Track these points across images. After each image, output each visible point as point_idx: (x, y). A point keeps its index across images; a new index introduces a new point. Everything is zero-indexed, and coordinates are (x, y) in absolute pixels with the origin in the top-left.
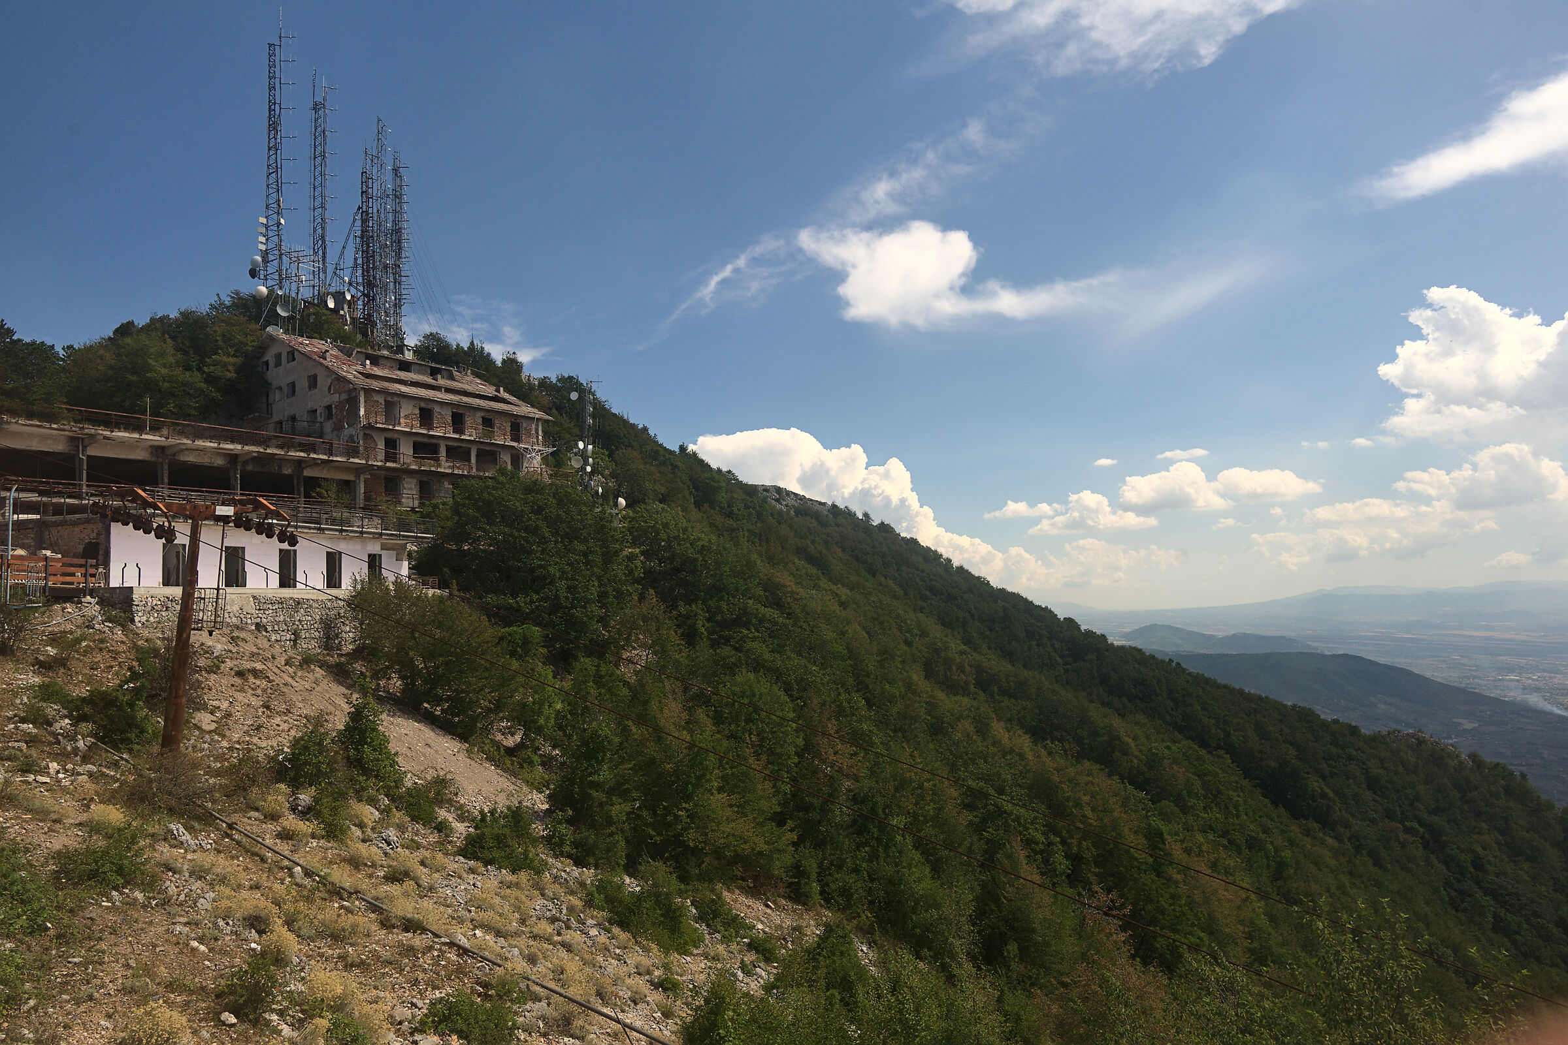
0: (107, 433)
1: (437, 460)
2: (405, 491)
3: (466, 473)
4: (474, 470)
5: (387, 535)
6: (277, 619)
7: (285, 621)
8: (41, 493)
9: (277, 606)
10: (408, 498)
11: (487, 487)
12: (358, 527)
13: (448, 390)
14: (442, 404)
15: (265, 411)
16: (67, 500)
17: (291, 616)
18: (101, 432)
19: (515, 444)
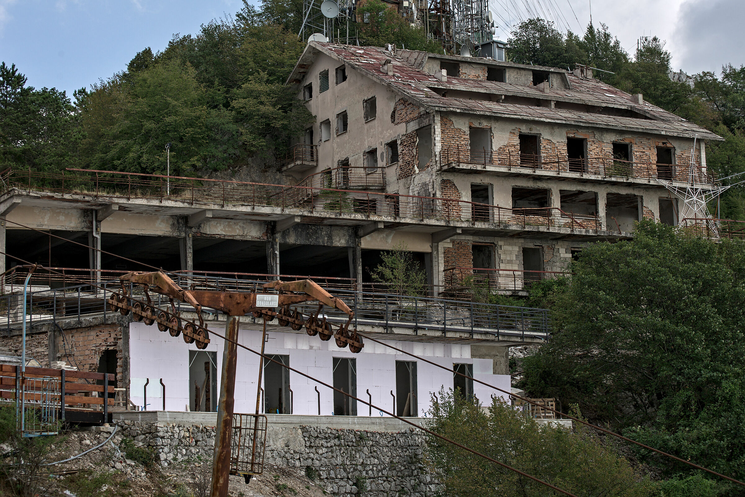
0: (123, 201)
1: (548, 214)
2: (502, 266)
3: (591, 233)
4: (604, 228)
5: (481, 333)
6: (334, 461)
7: (343, 464)
8: (54, 286)
9: (332, 442)
10: (508, 276)
11: (626, 253)
12: (438, 322)
13: (560, 105)
14: (552, 125)
15: (309, 157)
16: (82, 294)
17: (352, 458)
18: (116, 200)
19: (664, 183)
